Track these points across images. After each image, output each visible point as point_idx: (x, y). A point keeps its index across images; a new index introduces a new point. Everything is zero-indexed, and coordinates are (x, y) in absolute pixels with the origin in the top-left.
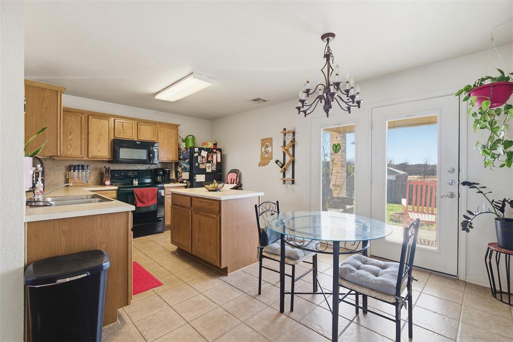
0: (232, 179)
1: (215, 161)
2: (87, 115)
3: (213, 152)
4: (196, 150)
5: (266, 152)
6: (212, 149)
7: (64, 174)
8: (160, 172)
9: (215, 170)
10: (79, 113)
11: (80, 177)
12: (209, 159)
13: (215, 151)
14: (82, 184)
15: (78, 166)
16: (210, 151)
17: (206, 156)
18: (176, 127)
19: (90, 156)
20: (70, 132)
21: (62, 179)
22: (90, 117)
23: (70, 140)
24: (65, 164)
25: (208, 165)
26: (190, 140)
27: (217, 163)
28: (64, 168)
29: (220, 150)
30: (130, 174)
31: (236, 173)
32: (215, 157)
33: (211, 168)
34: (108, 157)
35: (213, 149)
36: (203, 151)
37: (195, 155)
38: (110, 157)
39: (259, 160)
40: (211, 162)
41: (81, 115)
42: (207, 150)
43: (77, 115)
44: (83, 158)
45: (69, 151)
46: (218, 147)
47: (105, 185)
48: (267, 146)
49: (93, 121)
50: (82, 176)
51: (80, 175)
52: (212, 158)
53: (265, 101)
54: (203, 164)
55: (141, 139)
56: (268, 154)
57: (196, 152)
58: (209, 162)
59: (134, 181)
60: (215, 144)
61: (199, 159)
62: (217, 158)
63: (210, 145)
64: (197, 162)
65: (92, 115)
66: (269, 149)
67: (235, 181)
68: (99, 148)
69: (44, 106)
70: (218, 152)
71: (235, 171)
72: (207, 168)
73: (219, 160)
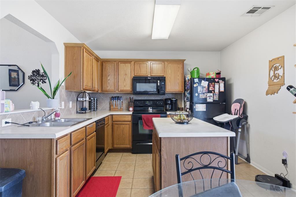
0: (236, 110)
1: (217, 91)
2: (117, 62)
3: (215, 82)
4: (196, 80)
5: (275, 76)
6: (214, 79)
7: (109, 102)
8: (169, 101)
9: (217, 99)
10: (113, 61)
11: (117, 105)
12: (210, 89)
13: (217, 80)
14: (118, 110)
15: (116, 97)
16: (211, 81)
17: (206, 86)
18: (182, 62)
19: (119, 90)
20: (108, 75)
21: (108, 106)
22: (119, 63)
23: (109, 80)
24: (109, 96)
25: (209, 94)
26: (196, 72)
27: (220, 92)
28: (109, 98)
29: (224, 79)
30: (147, 103)
31: (239, 103)
32: (217, 86)
33: (212, 98)
34: (130, 91)
35: (216, 78)
36: (203, 81)
37: (195, 85)
38: (131, 90)
39: (266, 87)
40: (213, 92)
41: (114, 63)
42: (207, 80)
43: (112, 63)
44: (115, 91)
45: (108, 87)
46: (222, 77)
47: (129, 111)
48: (276, 69)
49: (121, 65)
50: (118, 104)
51: (117, 103)
52: (214, 87)
53: (268, 8)
54: (204, 94)
55: (153, 75)
56: (278, 78)
57: (196, 83)
58: (210, 92)
59: (149, 108)
60: (219, 74)
61: (200, 89)
62: (220, 87)
63: (213, 75)
64: (197, 92)
65: (120, 61)
66: (280, 72)
67: (238, 112)
68: (125, 84)
69: (74, 58)
70: (220, 81)
71: (239, 101)
72: (208, 98)
73: (222, 89)
